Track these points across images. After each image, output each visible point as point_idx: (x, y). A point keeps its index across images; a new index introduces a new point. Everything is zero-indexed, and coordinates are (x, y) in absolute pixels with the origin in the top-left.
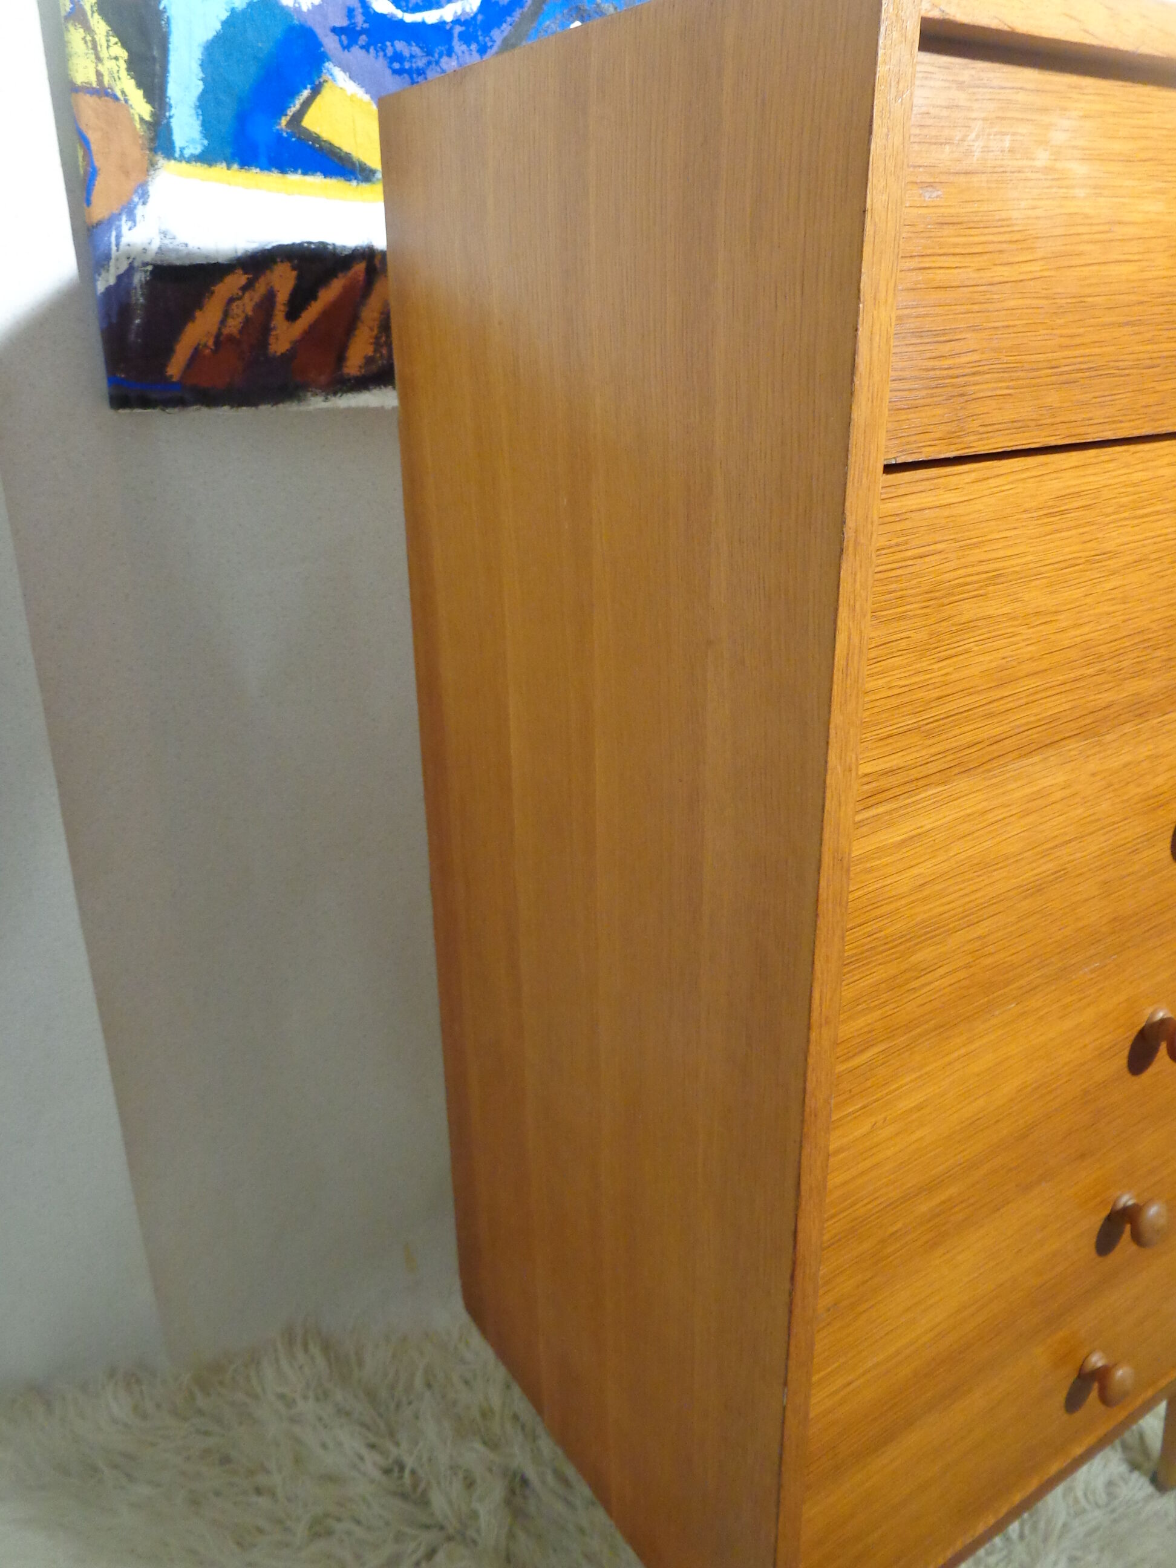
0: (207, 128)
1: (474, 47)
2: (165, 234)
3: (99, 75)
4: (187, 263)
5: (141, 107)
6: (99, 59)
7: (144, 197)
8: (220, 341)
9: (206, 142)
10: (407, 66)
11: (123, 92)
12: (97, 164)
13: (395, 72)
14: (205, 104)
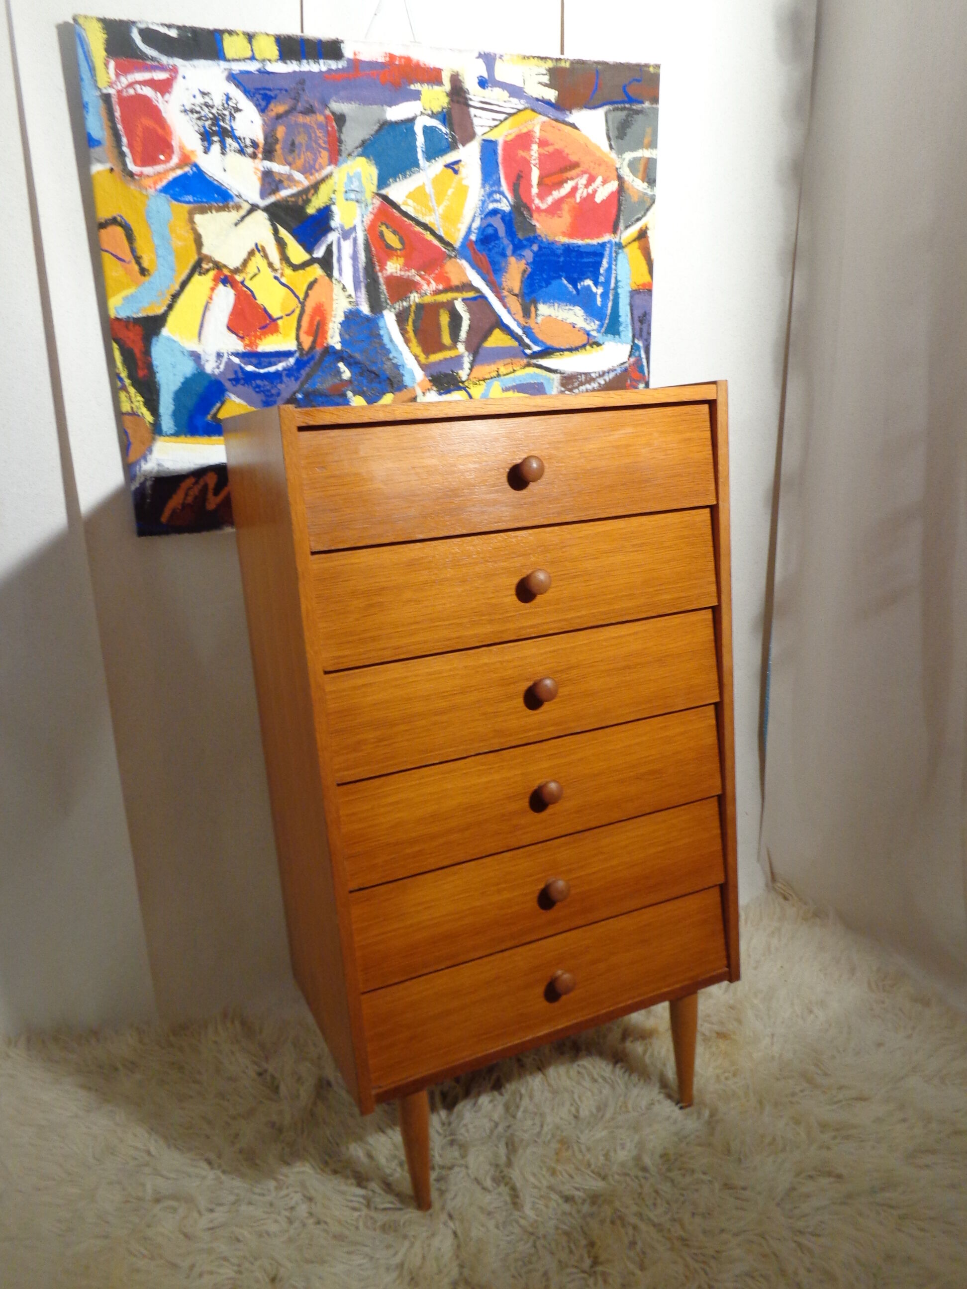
0: (177, 423)
1: (293, 379)
2: (159, 465)
3: (132, 408)
4: (169, 475)
5: (149, 417)
6: (132, 402)
7: (150, 451)
8: (184, 506)
9: (176, 428)
10: (262, 389)
11: (142, 414)
12: (131, 441)
13: (257, 392)
14: (175, 415)
